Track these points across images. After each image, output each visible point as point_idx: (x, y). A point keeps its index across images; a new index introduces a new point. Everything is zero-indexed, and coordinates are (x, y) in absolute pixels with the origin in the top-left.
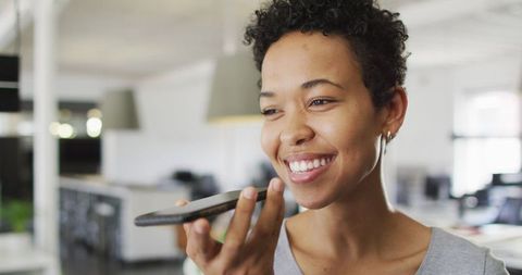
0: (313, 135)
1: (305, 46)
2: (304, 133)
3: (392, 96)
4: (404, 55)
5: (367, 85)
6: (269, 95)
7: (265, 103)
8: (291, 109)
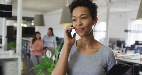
0: (82, 24)
1: (81, 9)
2: (81, 24)
3: (95, 18)
4: (97, 11)
5: (91, 16)
6: (74, 17)
7: (73, 18)
8: (78, 19)
